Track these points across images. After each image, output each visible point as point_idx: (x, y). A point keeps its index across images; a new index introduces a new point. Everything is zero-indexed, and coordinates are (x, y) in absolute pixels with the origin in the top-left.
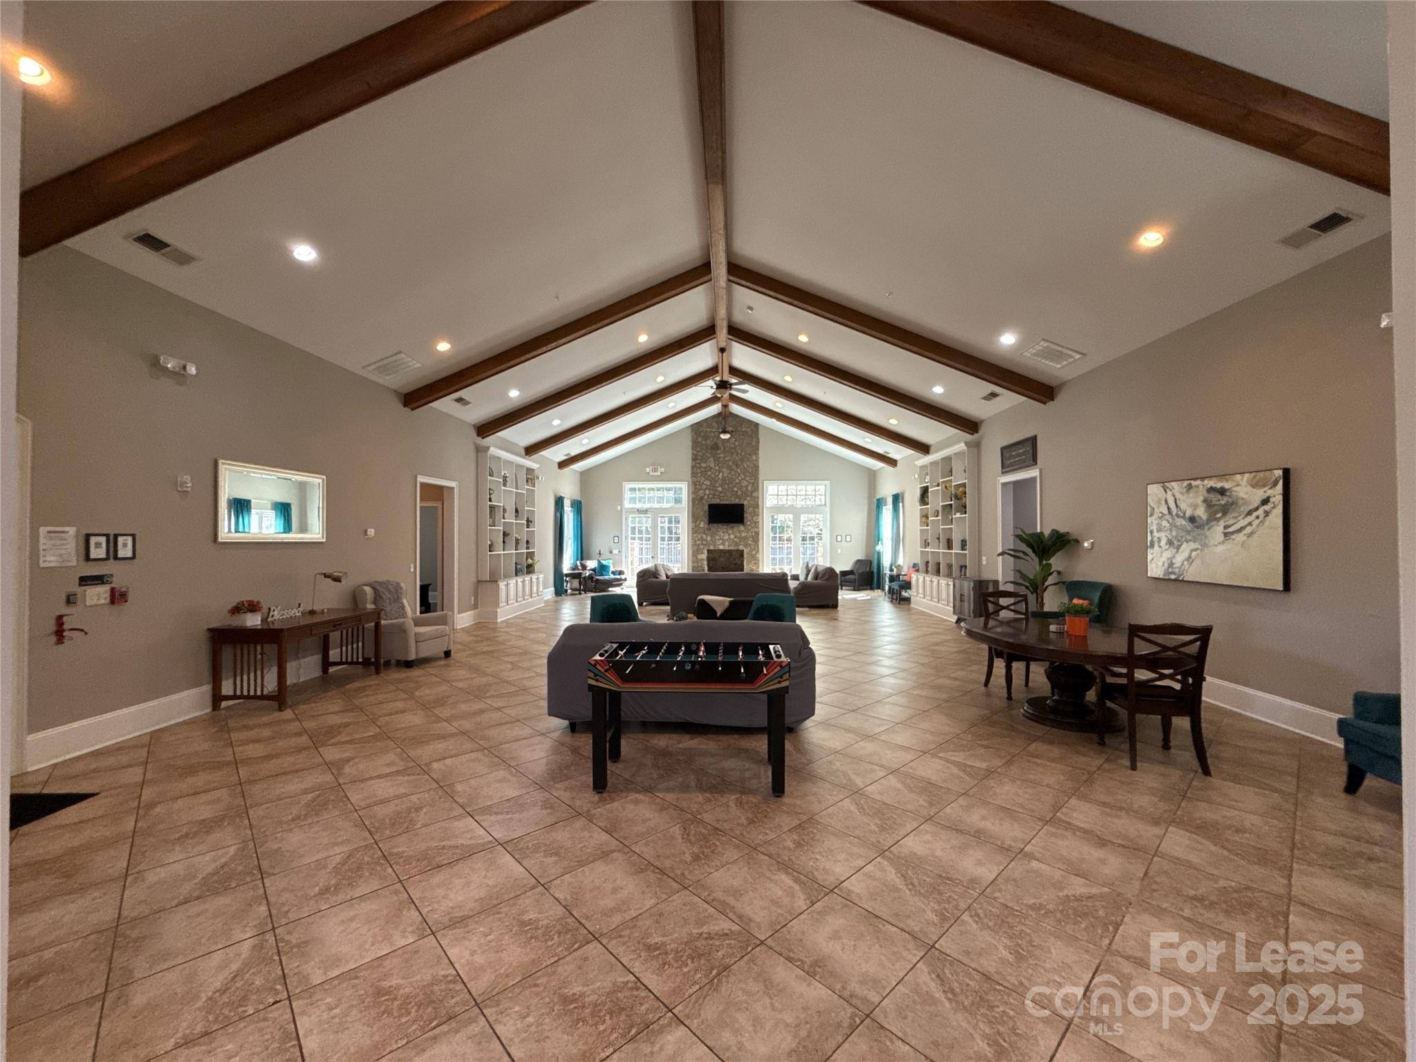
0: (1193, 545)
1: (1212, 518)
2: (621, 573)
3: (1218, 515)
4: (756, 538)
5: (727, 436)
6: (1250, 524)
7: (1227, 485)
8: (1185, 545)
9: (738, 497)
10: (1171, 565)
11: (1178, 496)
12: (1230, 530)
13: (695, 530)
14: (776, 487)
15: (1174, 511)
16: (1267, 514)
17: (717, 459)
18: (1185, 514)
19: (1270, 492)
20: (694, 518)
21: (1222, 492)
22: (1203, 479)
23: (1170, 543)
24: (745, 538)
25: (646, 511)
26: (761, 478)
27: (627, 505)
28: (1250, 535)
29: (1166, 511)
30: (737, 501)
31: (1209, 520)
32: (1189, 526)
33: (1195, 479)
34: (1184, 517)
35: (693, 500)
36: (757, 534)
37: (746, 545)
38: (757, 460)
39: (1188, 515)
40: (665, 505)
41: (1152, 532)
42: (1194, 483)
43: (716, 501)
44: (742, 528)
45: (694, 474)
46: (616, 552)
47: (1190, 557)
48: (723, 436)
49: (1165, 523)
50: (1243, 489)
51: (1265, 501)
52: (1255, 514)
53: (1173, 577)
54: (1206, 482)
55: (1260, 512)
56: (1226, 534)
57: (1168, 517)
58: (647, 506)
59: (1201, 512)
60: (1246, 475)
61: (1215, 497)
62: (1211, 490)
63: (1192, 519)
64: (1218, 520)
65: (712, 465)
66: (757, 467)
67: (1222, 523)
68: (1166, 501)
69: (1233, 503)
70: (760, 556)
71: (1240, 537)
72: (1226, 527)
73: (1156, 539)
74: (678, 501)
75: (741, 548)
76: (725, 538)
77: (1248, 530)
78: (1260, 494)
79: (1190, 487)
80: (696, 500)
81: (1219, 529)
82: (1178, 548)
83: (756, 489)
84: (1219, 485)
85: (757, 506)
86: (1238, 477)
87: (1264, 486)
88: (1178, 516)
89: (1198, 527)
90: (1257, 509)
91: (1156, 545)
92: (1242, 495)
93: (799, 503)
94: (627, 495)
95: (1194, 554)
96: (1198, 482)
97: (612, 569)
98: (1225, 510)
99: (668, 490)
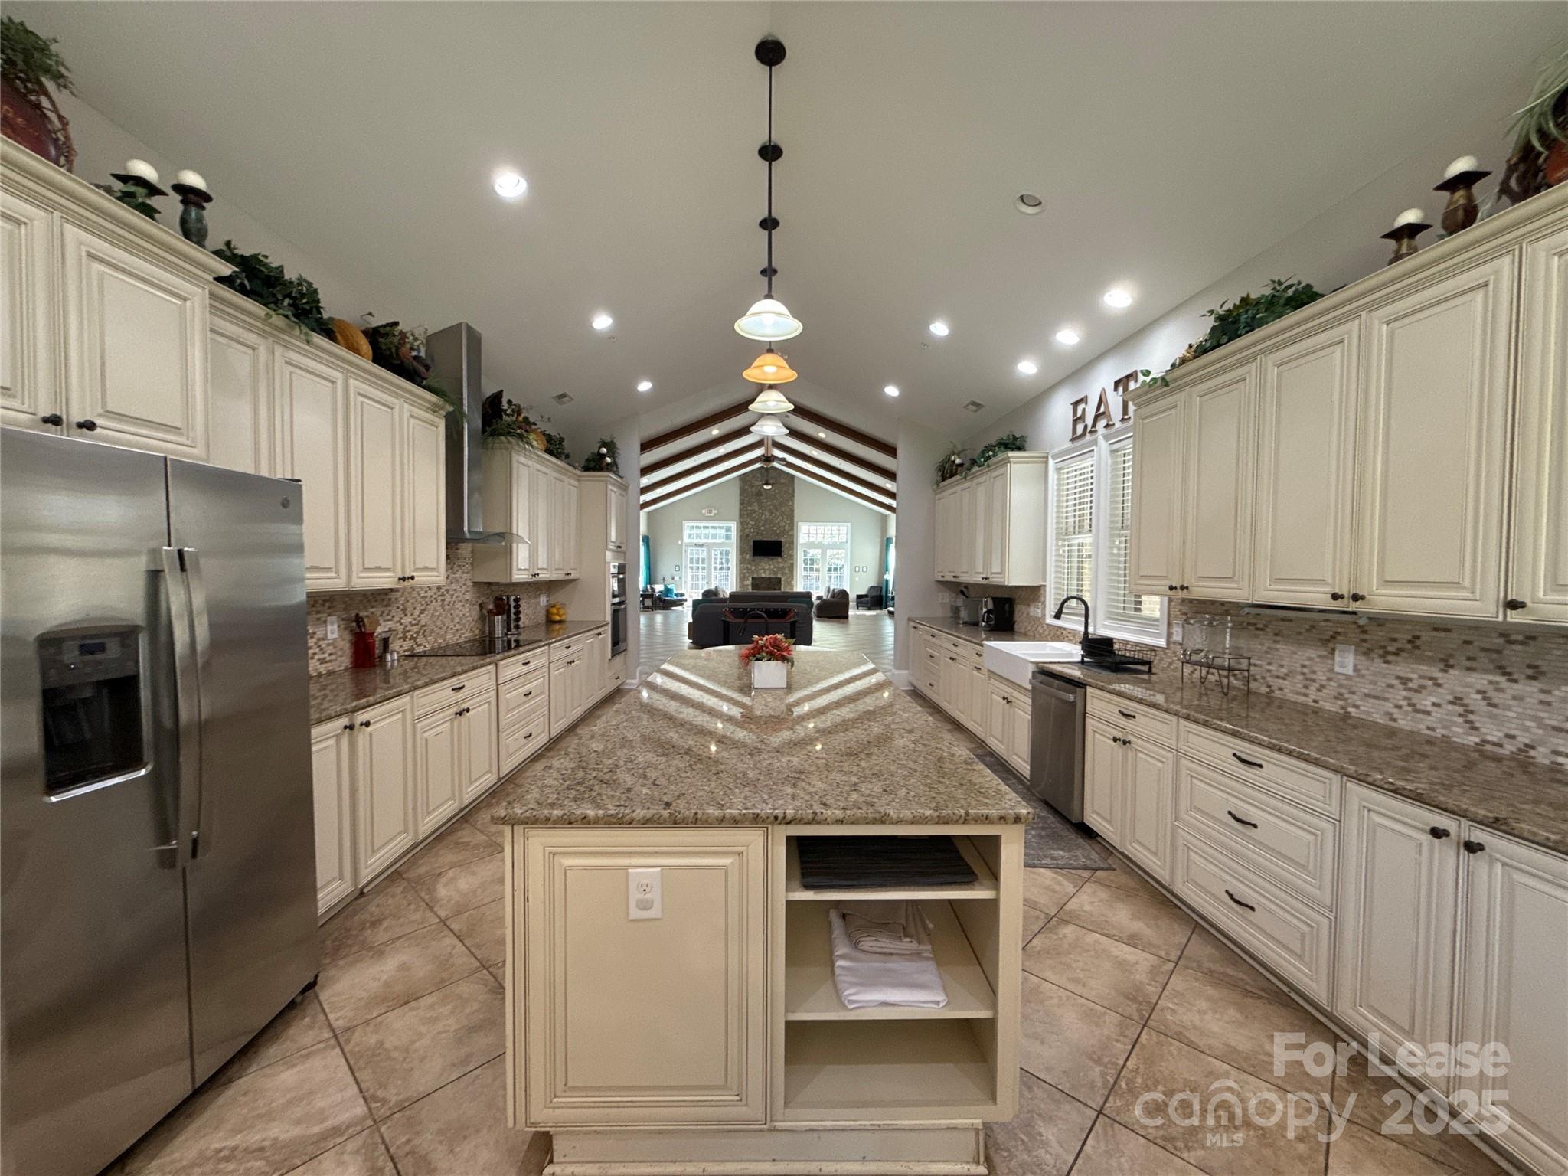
2: (682, 595)
4: (791, 568)
5: (769, 487)
9: (777, 535)
13: (741, 561)
14: (808, 527)
17: (760, 504)
20: (741, 551)
24: (783, 568)
25: (702, 545)
26: (796, 519)
27: (686, 540)
30: (774, 538)
35: (741, 537)
36: (792, 564)
37: (783, 574)
38: (793, 505)
40: (718, 541)
43: (759, 538)
44: (780, 560)
45: (741, 516)
46: (677, 578)
48: (766, 487)
58: (702, 541)
65: (756, 508)
66: (793, 511)
70: (794, 583)
74: (728, 537)
75: (779, 576)
76: (766, 568)
80: (743, 537)
83: (792, 529)
85: (792, 543)
93: (827, 540)
94: (686, 532)
97: (675, 592)
99: (721, 528)
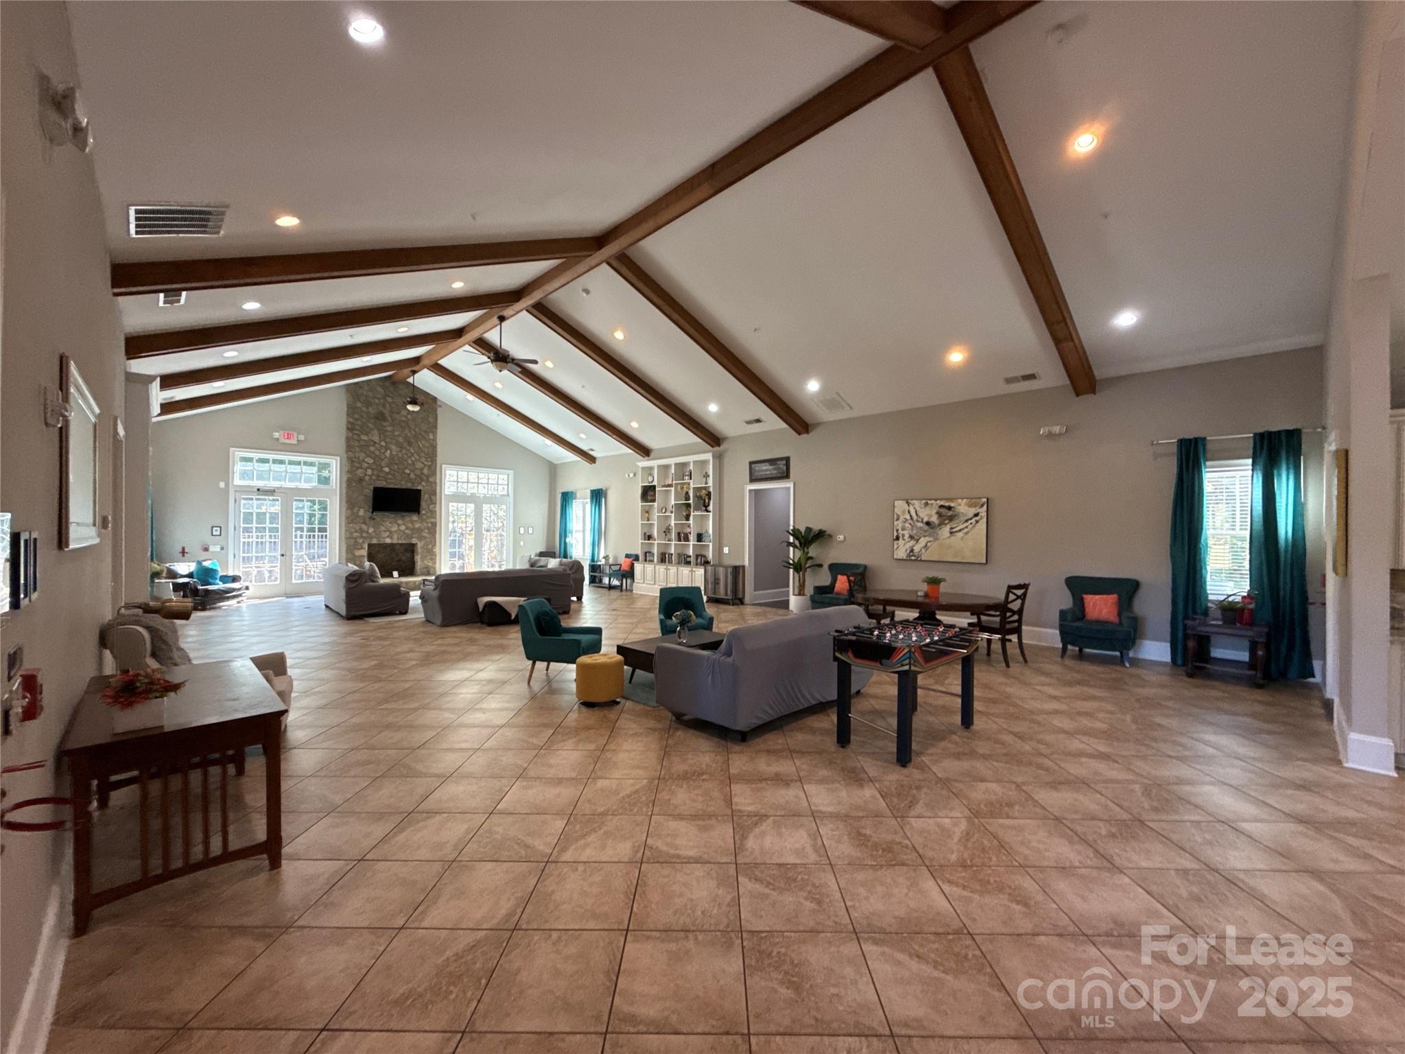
0: (928, 539)
1: (941, 524)
2: (235, 579)
3: (947, 522)
4: (433, 529)
5: (417, 408)
6: (967, 527)
7: (952, 505)
8: (922, 539)
9: (410, 480)
10: (912, 551)
11: (918, 509)
12: (954, 530)
13: (350, 518)
14: (455, 473)
15: (915, 517)
16: (977, 522)
17: (382, 432)
18: (922, 520)
19: (979, 510)
20: (350, 503)
21: (950, 508)
22: (936, 500)
23: (911, 537)
24: (420, 530)
25: (271, 492)
26: (439, 459)
27: (238, 482)
28: (967, 533)
29: (908, 517)
30: (409, 486)
31: (940, 525)
32: (926, 528)
33: (931, 500)
34: (922, 522)
35: (349, 482)
36: (434, 525)
37: (420, 538)
38: (435, 440)
39: (925, 520)
40: (304, 485)
41: (897, 531)
42: (929, 502)
43: (382, 484)
44: (415, 517)
45: (349, 448)
46: (215, 549)
47: (926, 546)
48: (410, 407)
49: (907, 525)
50: (962, 507)
51: (976, 515)
52: (970, 522)
53: (913, 558)
54: (938, 502)
55: (973, 521)
56: (951, 533)
57: (910, 521)
58: (274, 484)
59: (935, 519)
60: (965, 500)
61: (944, 511)
62: (942, 506)
63: (928, 523)
64: (946, 524)
65: (376, 439)
66: (434, 448)
67: (948, 527)
68: (909, 512)
69: (955, 515)
70: (437, 550)
71: (960, 534)
72: (951, 528)
73: (900, 535)
74: (324, 481)
75: (414, 541)
76: (393, 529)
77: (966, 530)
78: (973, 511)
79: (926, 504)
80: (352, 482)
81: (946, 529)
82: (917, 541)
83: (434, 474)
84: (947, 504)
85: (434, 493)
86: (960, 501)
87: (975, 506)
88: (917, 521)
89: (933, 528)
90: (971, 519)
91: (901, 539)
92: (962, 511)
93: (482, 491)
94: (239, 467)
95: (929, 544)
96: (933, 502)
97: (221, 573)
98: (951, 519)
99: (312, 464)
